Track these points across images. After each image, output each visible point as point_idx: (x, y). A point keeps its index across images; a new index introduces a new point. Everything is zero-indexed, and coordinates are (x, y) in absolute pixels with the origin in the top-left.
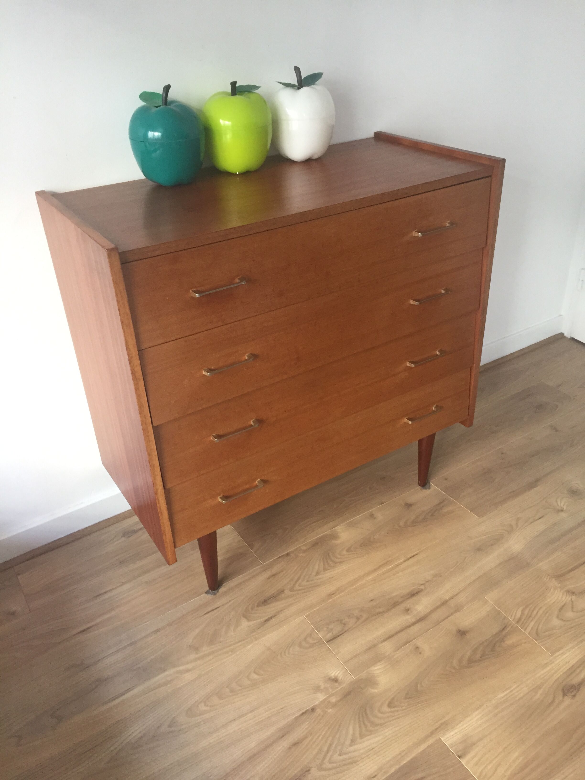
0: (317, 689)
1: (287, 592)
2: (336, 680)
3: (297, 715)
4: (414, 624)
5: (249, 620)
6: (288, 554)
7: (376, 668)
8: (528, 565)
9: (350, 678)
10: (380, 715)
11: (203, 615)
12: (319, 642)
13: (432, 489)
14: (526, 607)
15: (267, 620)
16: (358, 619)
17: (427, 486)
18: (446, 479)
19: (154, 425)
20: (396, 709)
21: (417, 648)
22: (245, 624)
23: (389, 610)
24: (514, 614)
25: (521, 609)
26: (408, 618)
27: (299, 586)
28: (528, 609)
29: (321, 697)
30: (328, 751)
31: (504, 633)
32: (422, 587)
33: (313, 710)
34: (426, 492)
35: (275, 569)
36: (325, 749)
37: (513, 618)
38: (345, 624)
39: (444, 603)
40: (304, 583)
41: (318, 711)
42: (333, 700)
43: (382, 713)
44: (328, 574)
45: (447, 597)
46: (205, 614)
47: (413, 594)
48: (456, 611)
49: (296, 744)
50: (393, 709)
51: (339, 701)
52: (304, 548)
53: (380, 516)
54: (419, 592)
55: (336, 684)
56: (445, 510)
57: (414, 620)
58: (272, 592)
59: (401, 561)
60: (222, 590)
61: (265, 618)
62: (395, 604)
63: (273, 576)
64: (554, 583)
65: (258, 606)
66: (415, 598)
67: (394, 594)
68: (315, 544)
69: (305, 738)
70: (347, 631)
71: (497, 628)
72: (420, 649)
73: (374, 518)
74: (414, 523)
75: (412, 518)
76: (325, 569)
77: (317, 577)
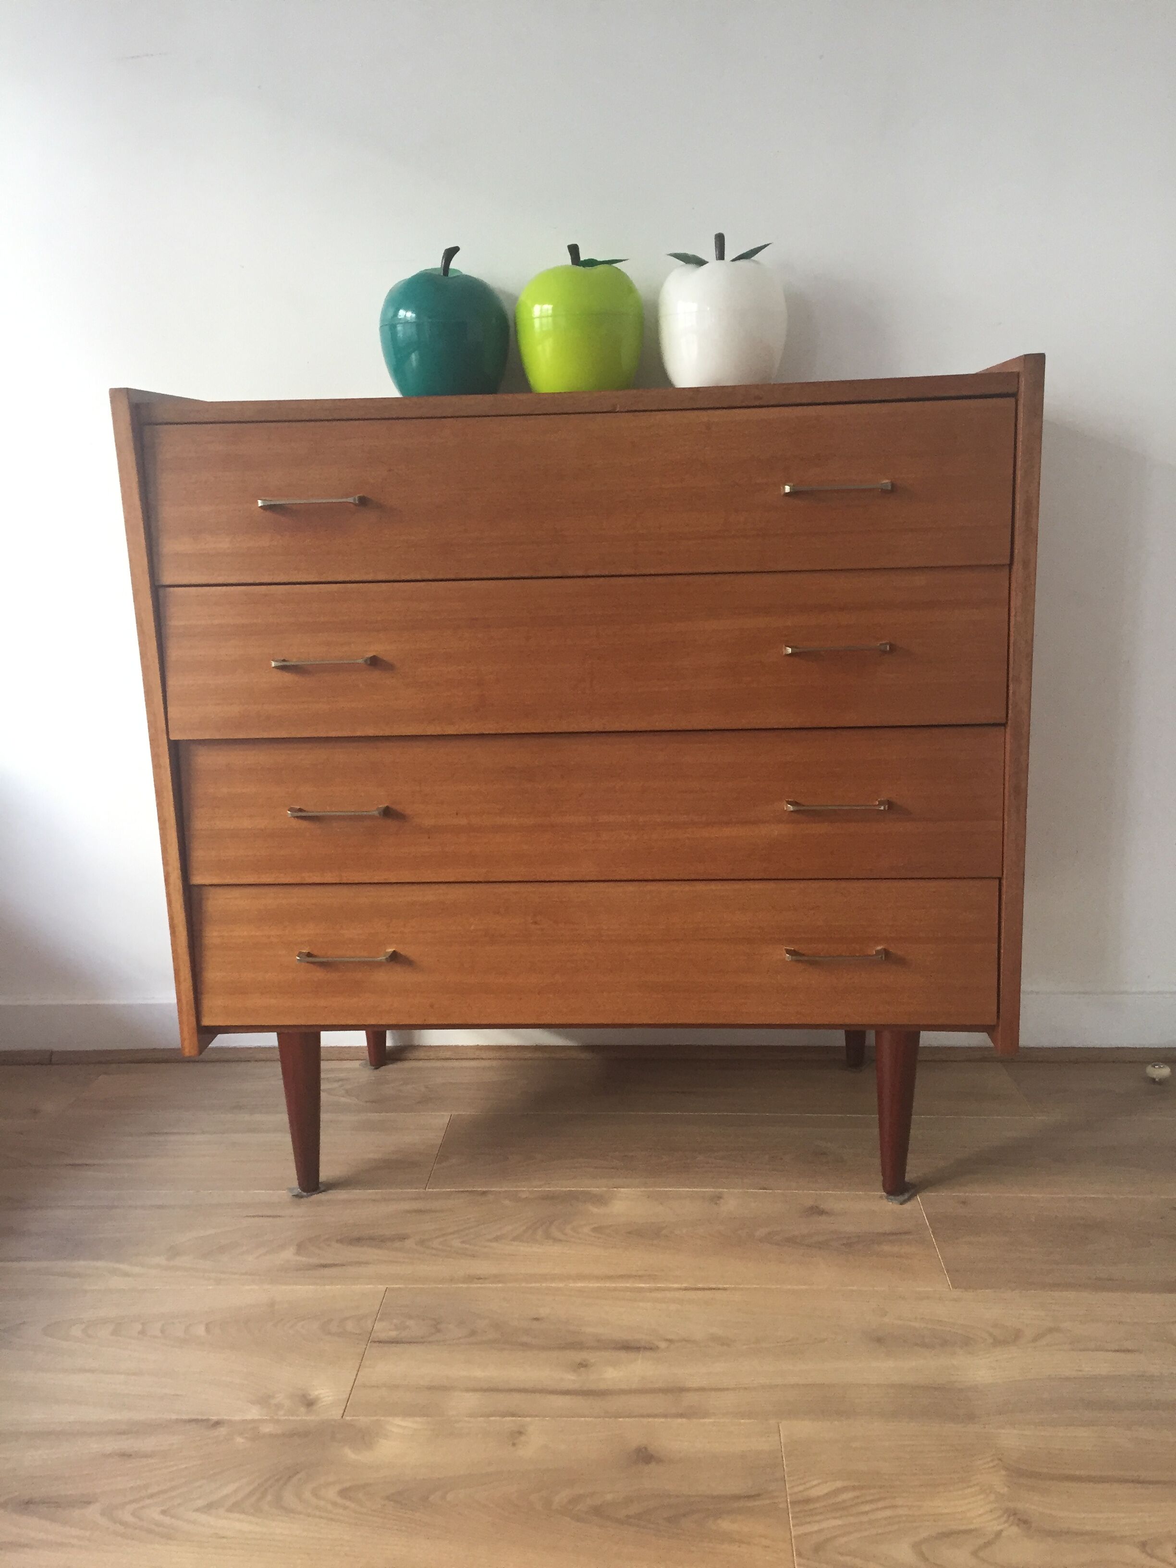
0: (264, 1400)
1: (409, 1243)
2: (310, 1403)
3: (185, 1417)
4: (565, 1392)
5: (298, 1253)
6: (484, 1193)
7: (403, 1424)
8: (971, 1417)
9: (335, 1414)
10: (307, 1495)
11: (246, 1216)
12: (360, 1334)
13: (908, 1206)
14: (854, 1488)
15: (325, 1266)
16: (472, 1334)
17: (902, 1198)
18: (964, 1203)
19: (172, 738)
20: (348, 1503)
21: (521, 1432)
22: (288, 1255)
23: (546, 1348)
24: (808, 1485)
25: (839, 1484)
26: (567, 1379)
27: (441, 1243)
28: (857, 1493)
29: (254, 1413)
30: (151, 1496)
31: (739, 1504)
32: (663, 1345)
33: (217, 1424)
34: (891, 1206)
35: (436, 1205)
36: (154, 1489)
37: (796, 1490)
38: (439, 1331)
39: (676, 1391)
40: (456, 1244)
41: (222, 1431)
42: (267, 1429)
43: (316, 1495)
44: (512, 1247)
45: (693, 1385)
46: (250, 1216)
47: (628, 1347)
48: (682, 1417)
49: (125, 1455)
50: (341, 1501)
51: (271, 1436)
52: (525, 1195)
53: (730, 1206)
54: (644, 1348)
55: (303, 1410)
56: (888, 1249)
57: (573, 1386)
58: (388, 1232)
59: (676, 1286)
60: (316, 1197)
61: (323, 1262)
62: (573, 1347)
63: (420, 1211)
64: (998, 1481)
65: (340, 1241)
66: (623, 1355)
67: (591, 1330)
68: (552, 1198)
69: (150, 1455)
70: (430, 1342)
71: (734, 1487)
72: (523, 1438)
73: (716, 1204)
74: (789, 1241)
75: (796, 1233)
76: (516, 1239)
77: (488, 1243)
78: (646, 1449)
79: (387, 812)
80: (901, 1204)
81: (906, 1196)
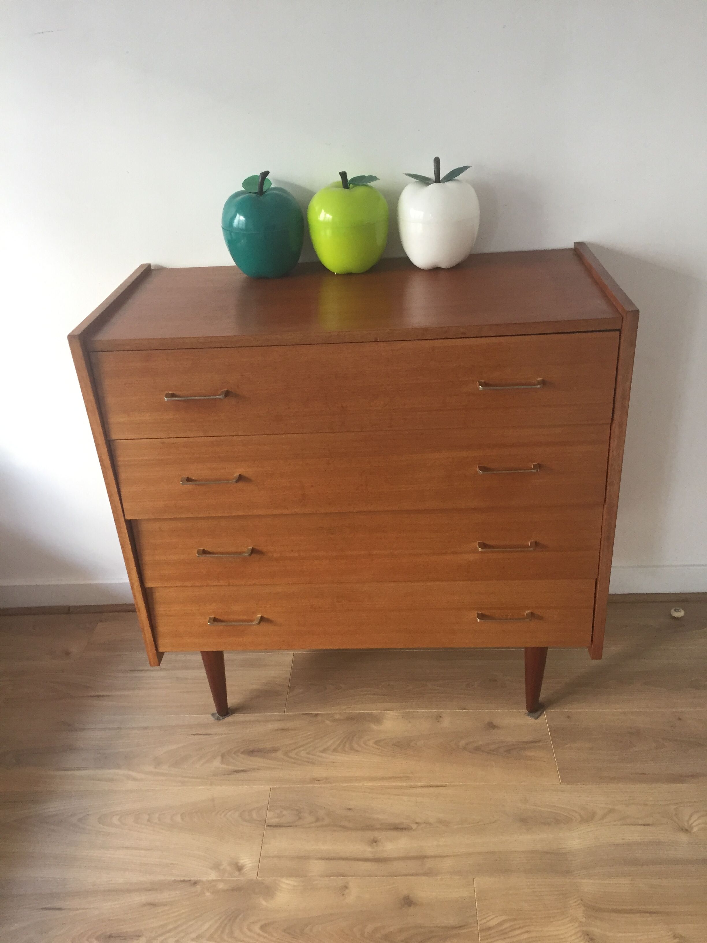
0: (216, 867)
1: (279, 754)
2: (240, 868)
3: (179, 879)
4: (367, 860)
5: (222, 762)
6: (316, 715)
7: (287, 882)
8: (568, 872)
9: (253, 875)
10: (245, 929)
11: (192, 735)
12: (260, 821)
13: (539, 721)
14: (510, 920)
15: (237, 772)
16: (317, 820)
17: (536, 715)
18: (569, 717)
19: (127, 518)
20: (265, 935)
21: (346, 887)
22: (217, 763)
23: (356, 829)
24: (489, 918)
25: (504, 918)
26: (367, 851)
27: (296, 754)
28: (513, 923)
29: (213, 876)
30: (169, 931)
31: (455, 932)
32: (414, 826)
33: (195, 883)
34: (530, 720)
35: (291, 725)
36: (170, 927)
37: (483, 921)
38: (300, 818)
39: (422, 858)
40: (303, 754)
41: (198, 888)
42: (221, 886)
43: (250, 930)
44: (334, 757)
45: (430, 853)
46: (194, 735)
47: (397, 828)
48: (426, 874)
49: (153, 905)
50: (261, 933)
51: (224, 891)
52: (337, 717)
53: (446, 723)
54: (405, 829)
55: (237, 873)
56: (529, 753)
57: (370, 856)
58: (268, 745)
59: (419, 784)
60: (229, 719)
61: (236, 768)
62: (370, 828)
63: (283, 729)
64: (579, 913)
65: (242, 753)
66: (395, 833)
67: (378, 816)
68: (351, 718)
69: (164, 905)
70: (296, 826)
71: (452, 921)
72: (347, 891)
73: (438, 721)
74: (477, 749)
75: (480, 743)
76: (335, 750)
77: (321, 754)
78: (408, 897)
79: (253, 551)
80: (537, 718)
81: (539, 712)
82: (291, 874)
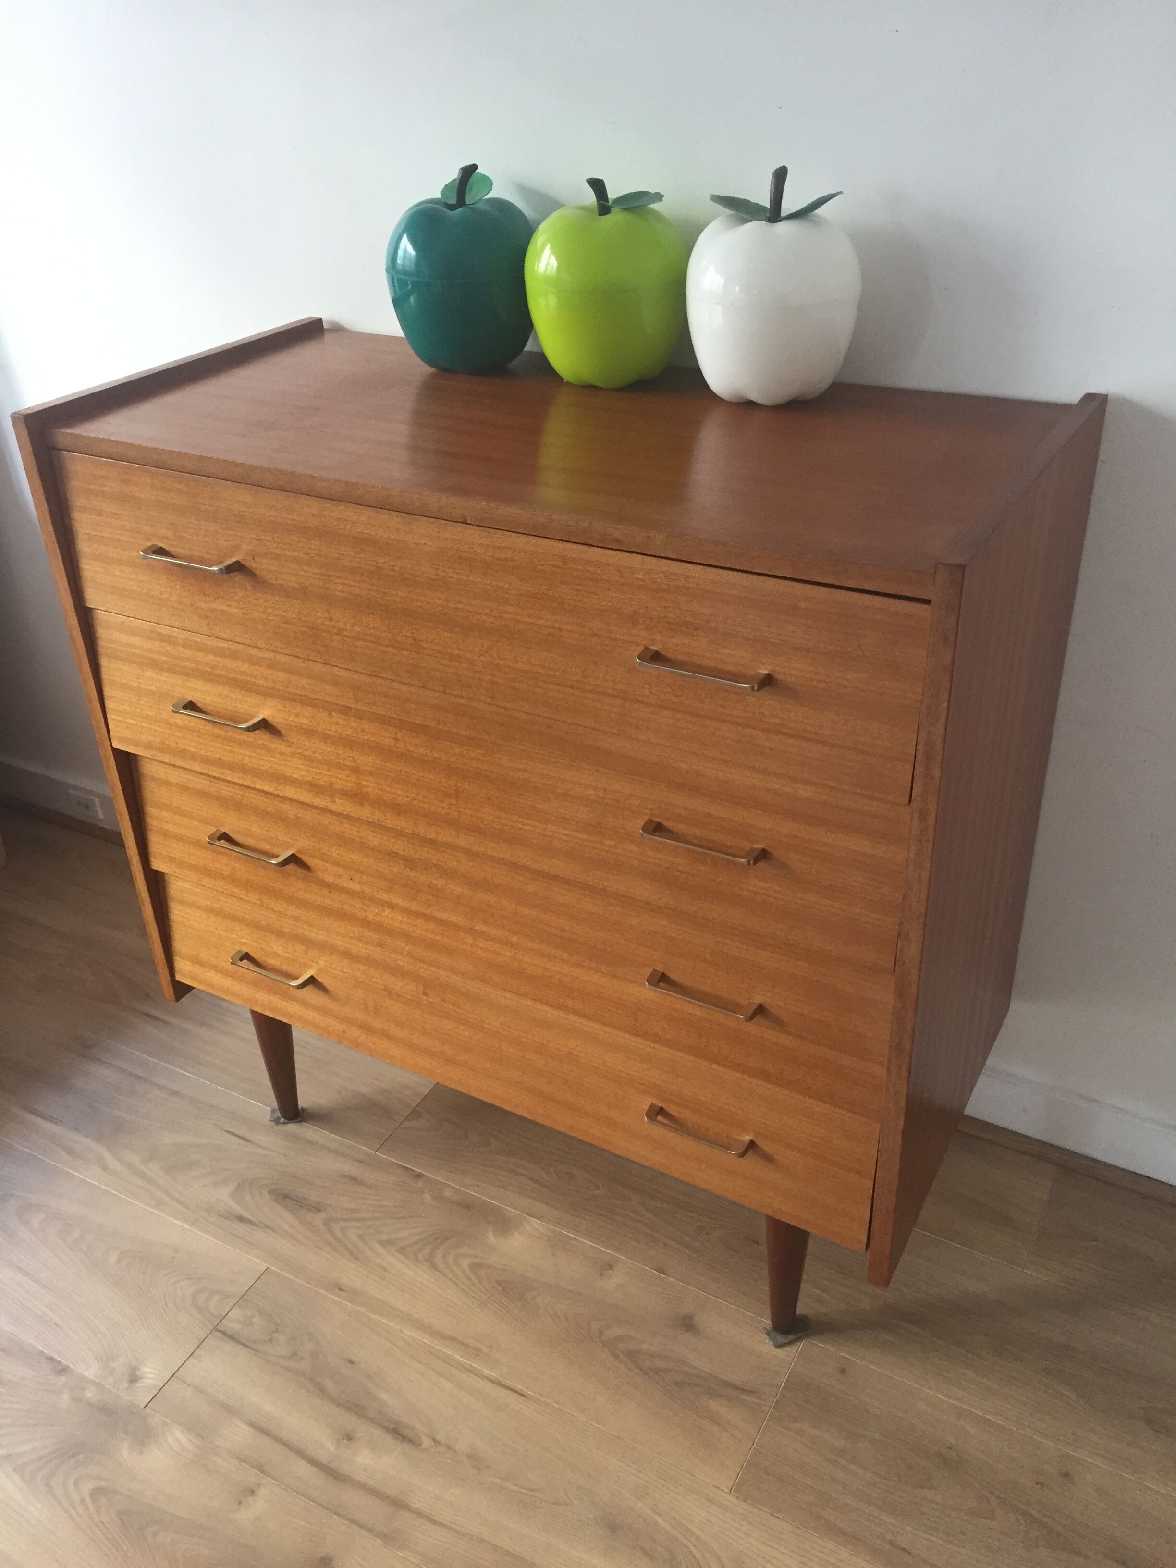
0: (107, 1359)
1: (318, 1219)
2: (134, 1379)
3: (48, 1352)
4: (314, 1462)
5: (233, 1195)
6: (418, 1176)
7: (179, 1435)
9: (141, 1400)
10: (72, 1481)
11: (225, 1131)
12: (215, 1316)
13: (781, 1353)
15: (241, 1219)
16: (293, 1355)
17: (781, 1339)
20: (91, 1505)
21: (252, 1492)
22: (224, 1193)
23: (336, 1402)
26: (327, 1447)
27: (342, 1229)
29: (91, 1371)
32: (426, 1443)
33: (63, 1371)
34: (765, 1346)
35: (370, 1176)
38: (271, 1341)
39: (398, 1504)
40: (353, 1235)
41: (62, 1380)
42: (91, 1393)
43: (76, 1484)
44: (393, 1261)
46: (229, 1132)
47: (397, 1431)
48: (384, 1537)
50: (88, 1500)
51: (89, 1404)
52: (447, 1193)
53: (613, 1282)
54: (410, 1441)
55: (126, 1385)
56: (715, 1406)
57: (324, 1458)
58: (314, 1196)
59: (487, 1372)
60: (292, 1127)
61: (245, 1214)
62: (357, 1409)
63: (354, 1180)
65: (270, 1192)
66: (388, 1439)
67: (383, 1396)
68: (467, 1206)
70: (256, 1350)
72: (250, 1499)
73: (602, 1274)
74: (632, 1355)
75: (644, 1346)
76: (402, 1250)
77: (377, 1246)
78: (330, 1560)
80: (778, 1346)
81: (790, 1337)
82: (194, 1427)
